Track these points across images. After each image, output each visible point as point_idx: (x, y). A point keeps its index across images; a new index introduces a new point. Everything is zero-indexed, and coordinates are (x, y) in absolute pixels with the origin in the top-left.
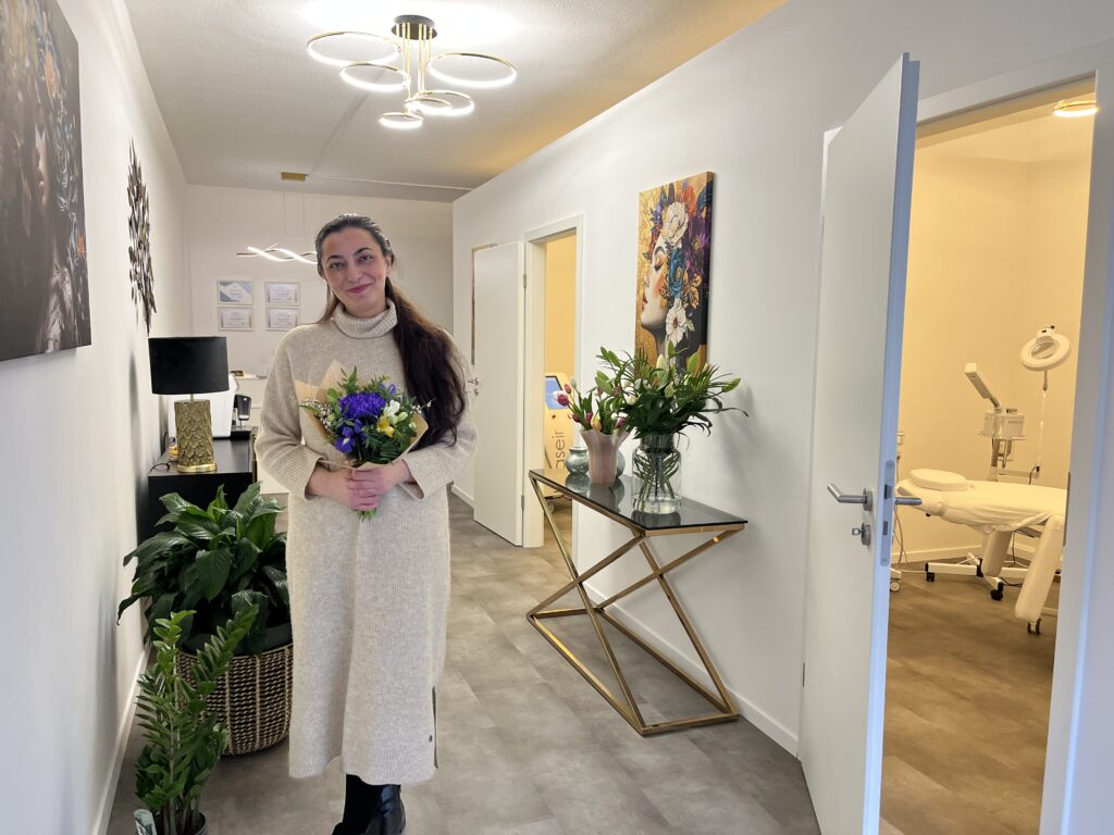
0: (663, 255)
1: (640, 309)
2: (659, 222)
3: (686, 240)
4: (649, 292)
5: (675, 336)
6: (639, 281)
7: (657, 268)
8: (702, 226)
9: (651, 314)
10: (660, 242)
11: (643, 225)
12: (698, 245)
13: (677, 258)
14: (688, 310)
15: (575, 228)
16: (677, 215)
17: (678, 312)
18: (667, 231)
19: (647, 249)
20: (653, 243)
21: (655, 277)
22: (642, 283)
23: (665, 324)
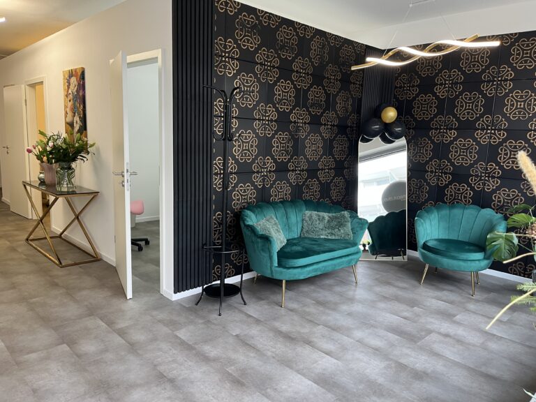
0: (71, 96)
1: (66, 117)
2: (69, 84)
3: (77, 91)
4: (68, 110)
5: (77, 127)
6: (65, 106)
7: (70, 101)
8: (82, 87)
9: (69, 119)
10: (70, 91)
11: (64, 84)
12: (81, 94)
13: (75, 98)
14: (80, 117)
15: (42, 82)
16: (74, 81)
17: (77, 119)
18: (72, 87)
19: (66, 93)
20: (68, 91)
21: (70, 104)
22: (66, 107)
23: (73, 123)
